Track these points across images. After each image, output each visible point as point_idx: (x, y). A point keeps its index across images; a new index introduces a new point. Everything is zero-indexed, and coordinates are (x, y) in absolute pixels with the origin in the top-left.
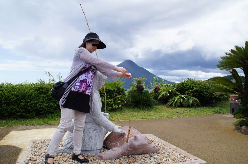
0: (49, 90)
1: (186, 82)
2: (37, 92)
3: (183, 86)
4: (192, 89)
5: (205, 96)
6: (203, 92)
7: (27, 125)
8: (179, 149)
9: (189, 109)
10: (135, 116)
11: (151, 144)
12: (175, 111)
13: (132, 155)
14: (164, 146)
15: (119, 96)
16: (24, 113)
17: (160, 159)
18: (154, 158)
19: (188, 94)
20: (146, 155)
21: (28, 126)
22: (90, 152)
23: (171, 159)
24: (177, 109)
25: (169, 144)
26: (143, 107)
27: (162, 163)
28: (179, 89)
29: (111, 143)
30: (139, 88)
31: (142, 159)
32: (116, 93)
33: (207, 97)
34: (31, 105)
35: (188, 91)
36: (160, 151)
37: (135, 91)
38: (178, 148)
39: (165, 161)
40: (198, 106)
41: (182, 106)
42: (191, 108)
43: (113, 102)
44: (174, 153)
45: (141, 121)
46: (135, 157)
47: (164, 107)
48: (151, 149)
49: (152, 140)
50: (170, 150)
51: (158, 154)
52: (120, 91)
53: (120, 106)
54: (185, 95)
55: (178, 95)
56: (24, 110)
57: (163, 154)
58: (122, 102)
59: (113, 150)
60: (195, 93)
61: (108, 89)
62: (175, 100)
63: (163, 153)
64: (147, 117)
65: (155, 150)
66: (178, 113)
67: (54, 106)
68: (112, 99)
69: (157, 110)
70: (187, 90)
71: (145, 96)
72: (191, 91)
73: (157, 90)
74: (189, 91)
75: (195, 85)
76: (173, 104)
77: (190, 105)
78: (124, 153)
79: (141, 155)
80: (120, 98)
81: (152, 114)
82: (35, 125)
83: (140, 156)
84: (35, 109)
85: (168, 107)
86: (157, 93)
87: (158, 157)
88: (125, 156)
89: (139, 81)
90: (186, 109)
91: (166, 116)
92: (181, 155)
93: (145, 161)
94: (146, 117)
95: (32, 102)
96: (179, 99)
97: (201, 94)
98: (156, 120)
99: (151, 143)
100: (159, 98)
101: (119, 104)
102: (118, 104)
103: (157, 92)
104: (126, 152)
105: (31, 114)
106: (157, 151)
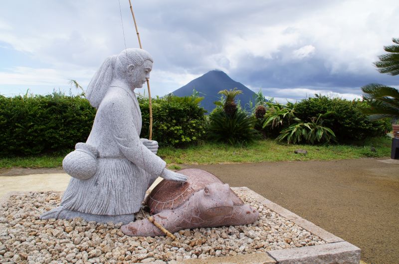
0: (67, 108)
1: (312, 100)
2: (45, 111)
3: (308, 108)
4: (323, 112)
5: (345, 125)
6: (343, 119)
7: (25, 168)
8: (300, 218)
9: (317, 148)
10: (220, 156)
11: (241, 207)
12: (291, 150)
13: (199, 228)
14: (269, 211)
15: (193, 122)
16: (22, 147)
17: (259, 238)
18: (248, 236)
19: (315, 121)
20: (232, 229)
21: (26, 170)
22: (113, 219)
23: (283, 239)
24: (295, 148)
25: (280, 207)
26: (236, 142)
27: (263, 247)
28: (300, 113)
29: (159, 202)
30: (230, 108)
31: (221, 237)
32: (188, 115)
33: (350, 128)
34: (34, 134)
35: (315, 116)
36: (261, 222)
37: (221, 114)
38: (297, 216)
39: (270, 243)
40: (333, 143)
41: (304, 141)
42: (321, 146)
43: (181, 132)
44: (289, 225)
45: (230, 165)
46: (206, 233)
47: (272, 144)
48: (241, 216)
49: (247, 199)
50: (281, 220)
51: (257, 228)
52: (195, 113)
53: (194, 138)
54: (310, 124)
55: (297, 122)
56: (22, 142)
57: (266, 228)
58: (198, 132)
59: (159, 216)
60: (329, 120)
61: (174, 109)
62: (293, 132)
63: (265, 224)
64: (242, 159)
65: (250, 219)
66: (296, 153)
67: (76, 136)
68: (181, 126)
69: (261, 148)
70: (315, 114)
71: (239, 123)
72: (321, 117)
73: (261, 113)
74: (318, 117)
75: (328, 105)
76: (289, 139)
77: (319, 141)
78: (184, 222)
79: (220, 229)
80: (194, 125)
81: (250, 154)
82: (39, 168)
83: (218, 232)
84: (41, 139)
85: (279, 143)
86: (261, 119)
87: (257, 233)
88: (186, 230)
89: (229, 96)
90: (311, 147)
91: (275, 158)
92: (304, 232)
93: (227, 243)
94: (239, 159)
95: (36, 127)
96: (300, 130)
97: (339, 121)
98: (257, 164)
99: (241, 205)
100: (264, 127)
101: (193, 136)
102: (190, 135)
103: (260, 117)
104: (187, 220)
105: (34, 148)
106: (253, 221)
